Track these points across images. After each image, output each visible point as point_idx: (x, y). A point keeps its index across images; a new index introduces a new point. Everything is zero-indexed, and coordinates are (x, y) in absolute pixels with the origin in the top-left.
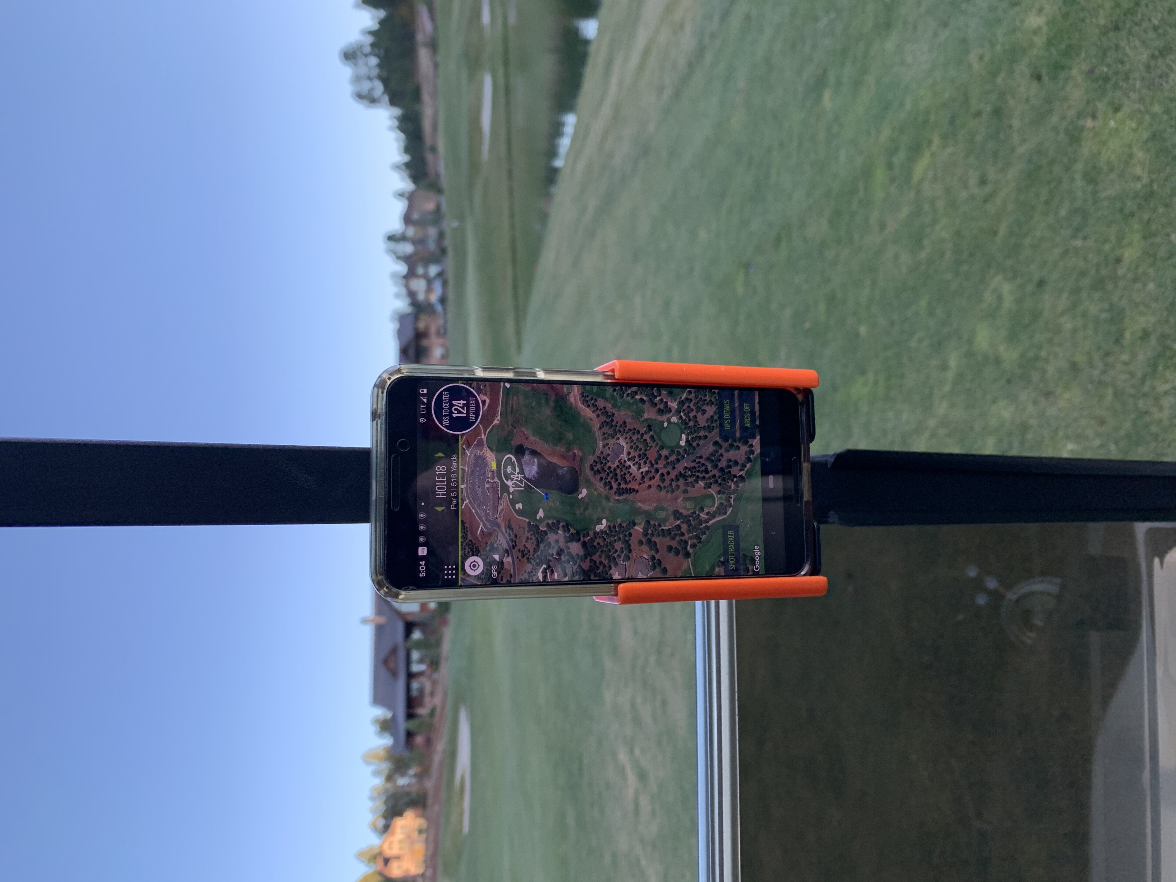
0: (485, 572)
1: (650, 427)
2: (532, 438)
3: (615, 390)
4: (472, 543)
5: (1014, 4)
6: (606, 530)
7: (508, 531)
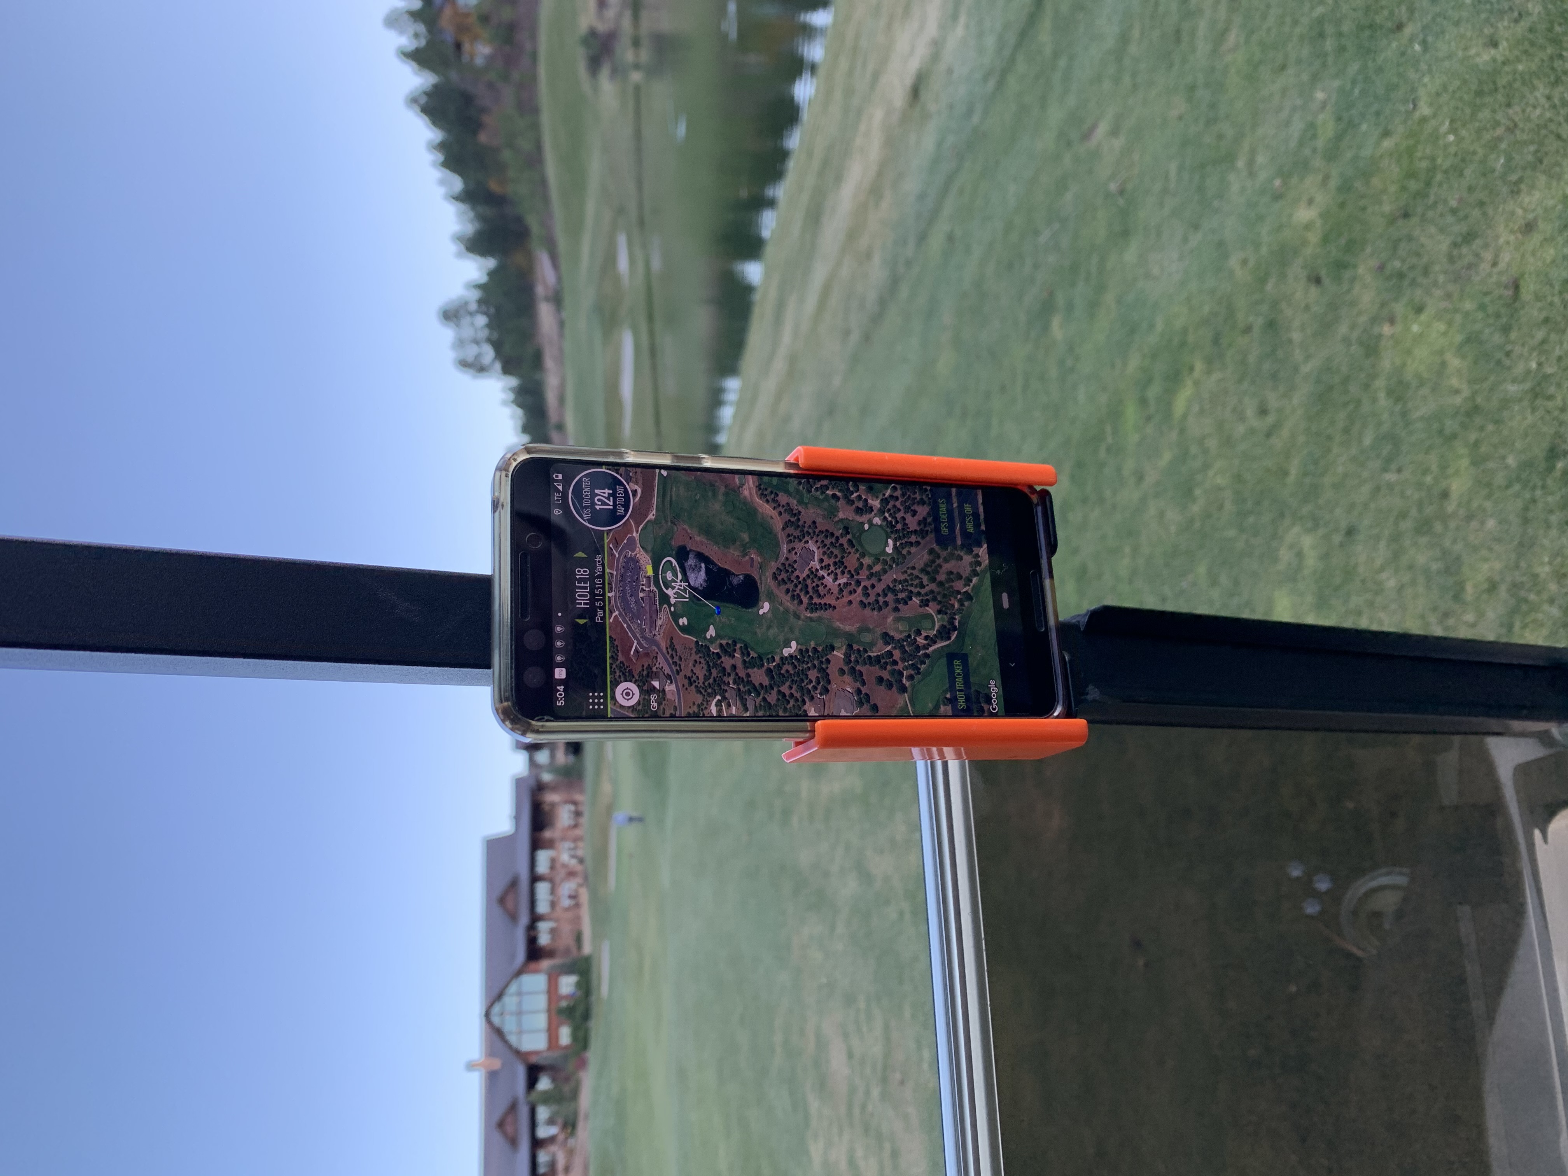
0: (641, 702)
1: (847, 530)
2: (698, 538)
3: (800, 483)
4: (624, 665)
5: (1278, 197)
6: (797, 654)
7: (670, 652)
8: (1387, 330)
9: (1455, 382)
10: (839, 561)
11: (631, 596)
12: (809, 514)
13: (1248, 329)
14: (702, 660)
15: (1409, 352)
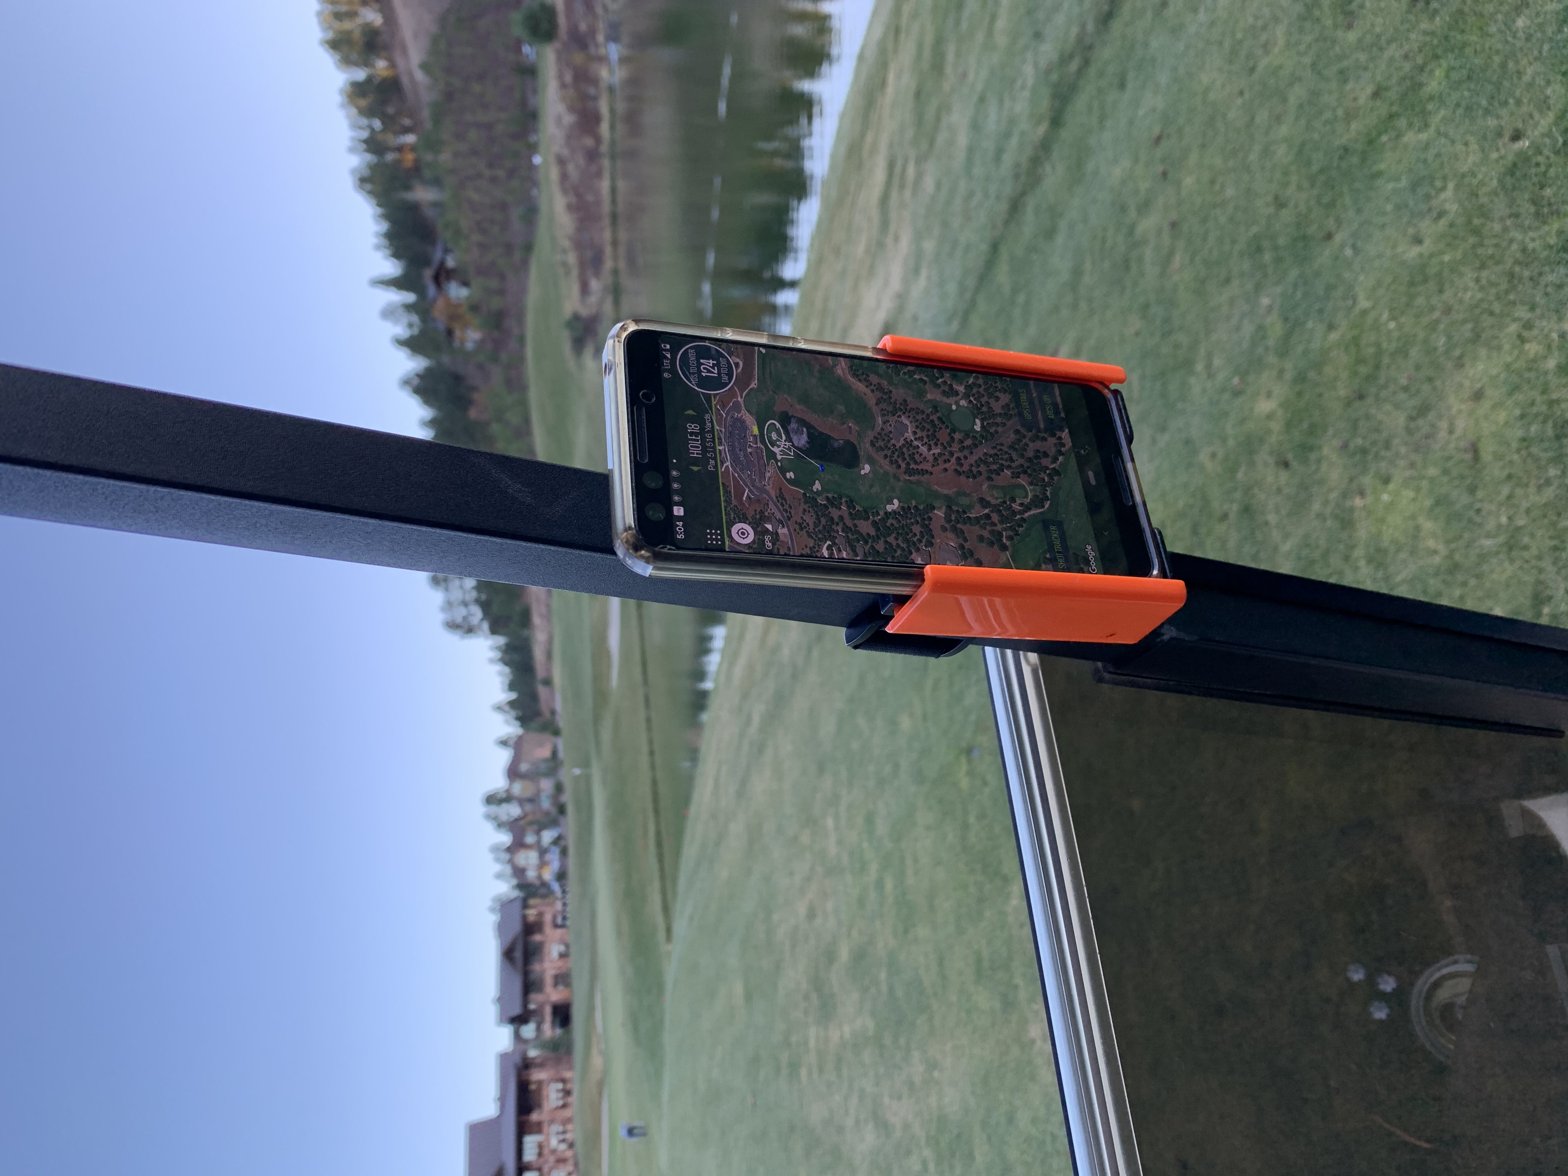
0: (757, 541)
1: (935, 408)
2: (798, 407)
3: (888, 367)
4: (738, 508)
5: (1237, 393)
6: (900, 510)
7: (780, 501)
8: (1358, 502)
9: (1431, 543)
10: (932, 434)
11: (740, 450)
12: (899, 393)
13: (1224, 517)
14: (811, 510)
15: (1382, 520)
